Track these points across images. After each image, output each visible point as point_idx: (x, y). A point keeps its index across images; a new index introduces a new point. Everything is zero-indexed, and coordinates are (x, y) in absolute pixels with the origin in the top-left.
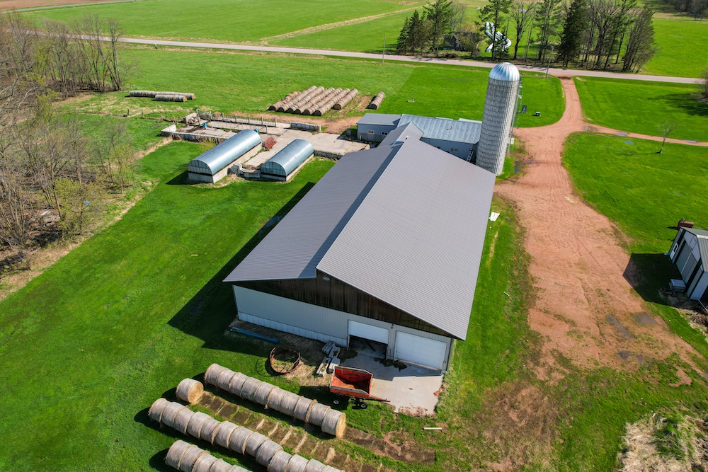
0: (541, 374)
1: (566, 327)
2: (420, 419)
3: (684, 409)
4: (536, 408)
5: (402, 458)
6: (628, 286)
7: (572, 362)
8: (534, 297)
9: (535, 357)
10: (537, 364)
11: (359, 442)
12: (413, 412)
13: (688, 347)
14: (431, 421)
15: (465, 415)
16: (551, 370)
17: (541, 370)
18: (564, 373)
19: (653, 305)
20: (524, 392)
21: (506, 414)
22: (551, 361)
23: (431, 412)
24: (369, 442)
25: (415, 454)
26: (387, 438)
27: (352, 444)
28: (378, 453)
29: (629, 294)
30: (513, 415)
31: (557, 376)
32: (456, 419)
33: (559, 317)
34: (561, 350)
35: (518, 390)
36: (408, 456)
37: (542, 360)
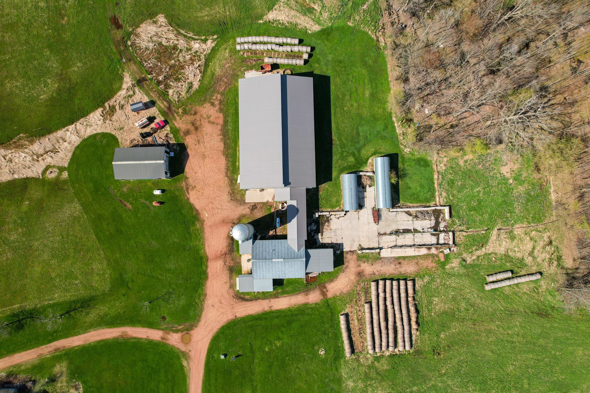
0: (219, 97)
1: (212, 119)
2: (247, 70)
3: (183, 99)
4: (220, 85)
5: (249, 59)
6: (189, 151)
7: (210, 104)
8: (221, 130)
9: (221, 102)
10: (220, 99)
11: (260, 60)
12: (250, 71)
13: (176, 125)
14: (245, 70)
15: (237, 76)
16: (216, 99)
17: (219, 98)
18: (213, 99)
19: (182, 142)
20: (223, 88)
21: (227, 80)
22: (217, 103)
23: (245, 73)
24: (258, 60)
25: (247, 61)
26: (254, 63)
27: (261, 58)
28: (255, 59)
29: (189, 145)
30: (226, 80)
31: (214, 98)
32: (239, 73)
33: (213, 123)
34: (213, 108)
35: (225, 88)
36: (248, 60)
37: (219, 102)
